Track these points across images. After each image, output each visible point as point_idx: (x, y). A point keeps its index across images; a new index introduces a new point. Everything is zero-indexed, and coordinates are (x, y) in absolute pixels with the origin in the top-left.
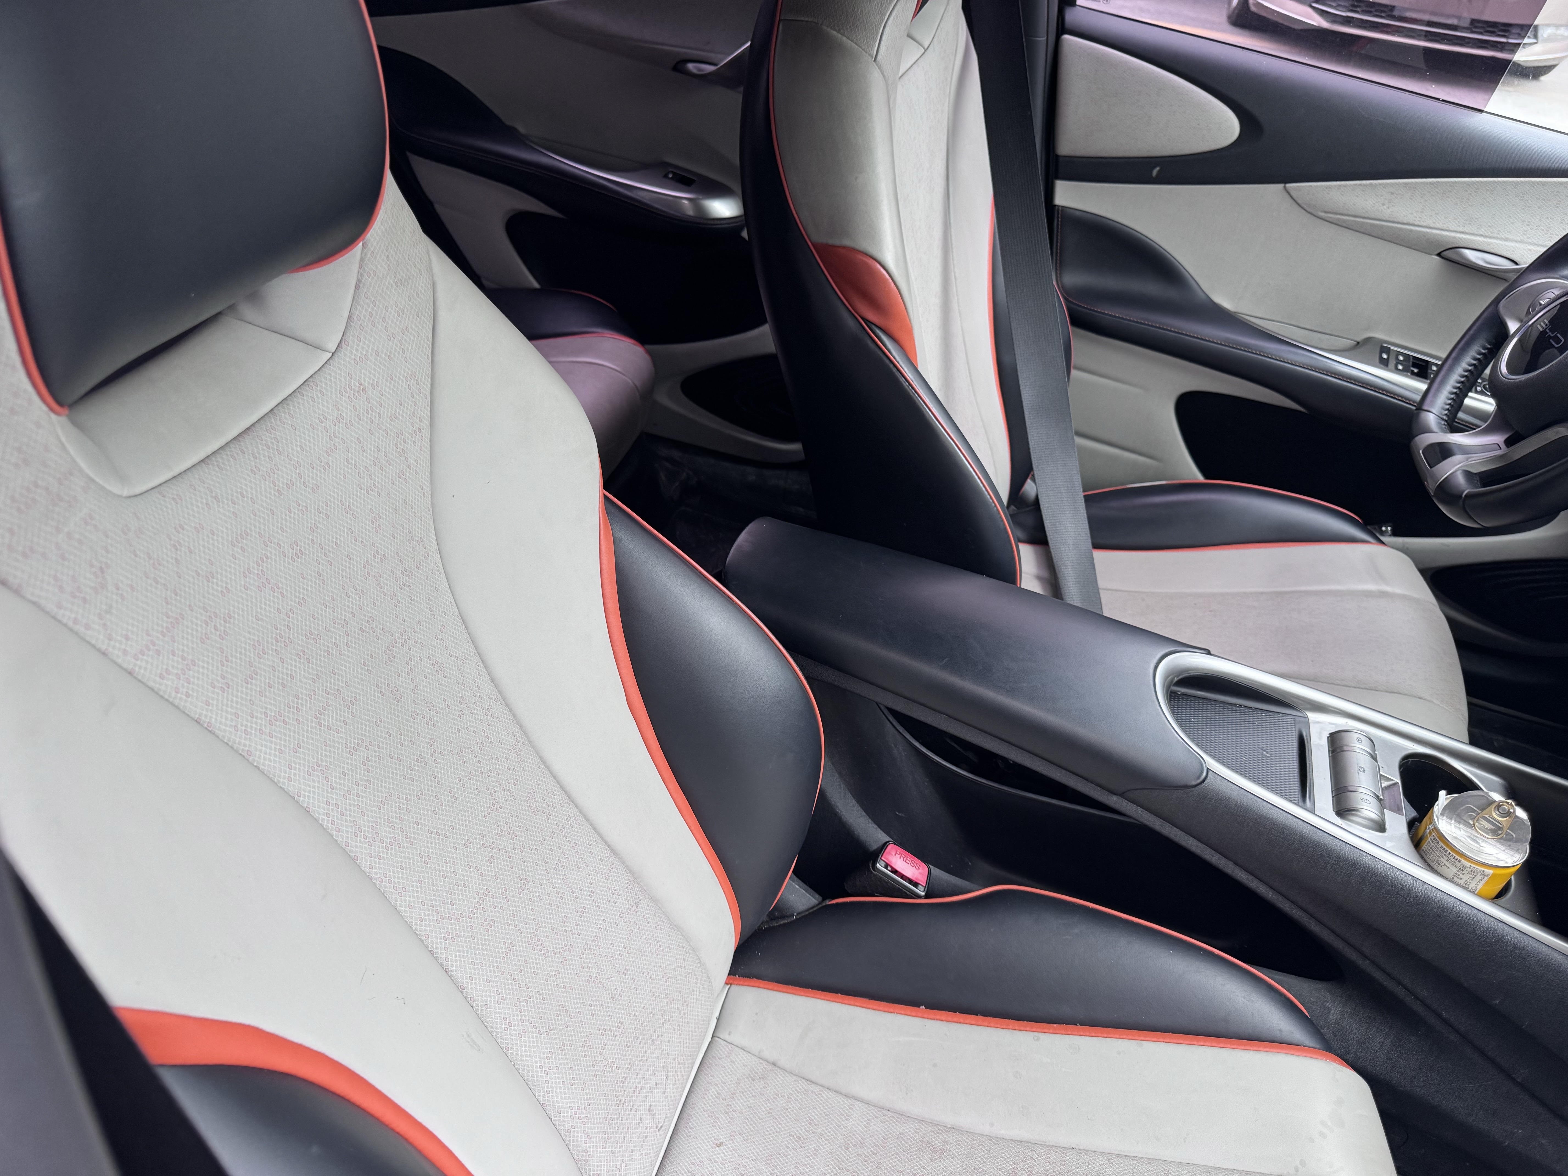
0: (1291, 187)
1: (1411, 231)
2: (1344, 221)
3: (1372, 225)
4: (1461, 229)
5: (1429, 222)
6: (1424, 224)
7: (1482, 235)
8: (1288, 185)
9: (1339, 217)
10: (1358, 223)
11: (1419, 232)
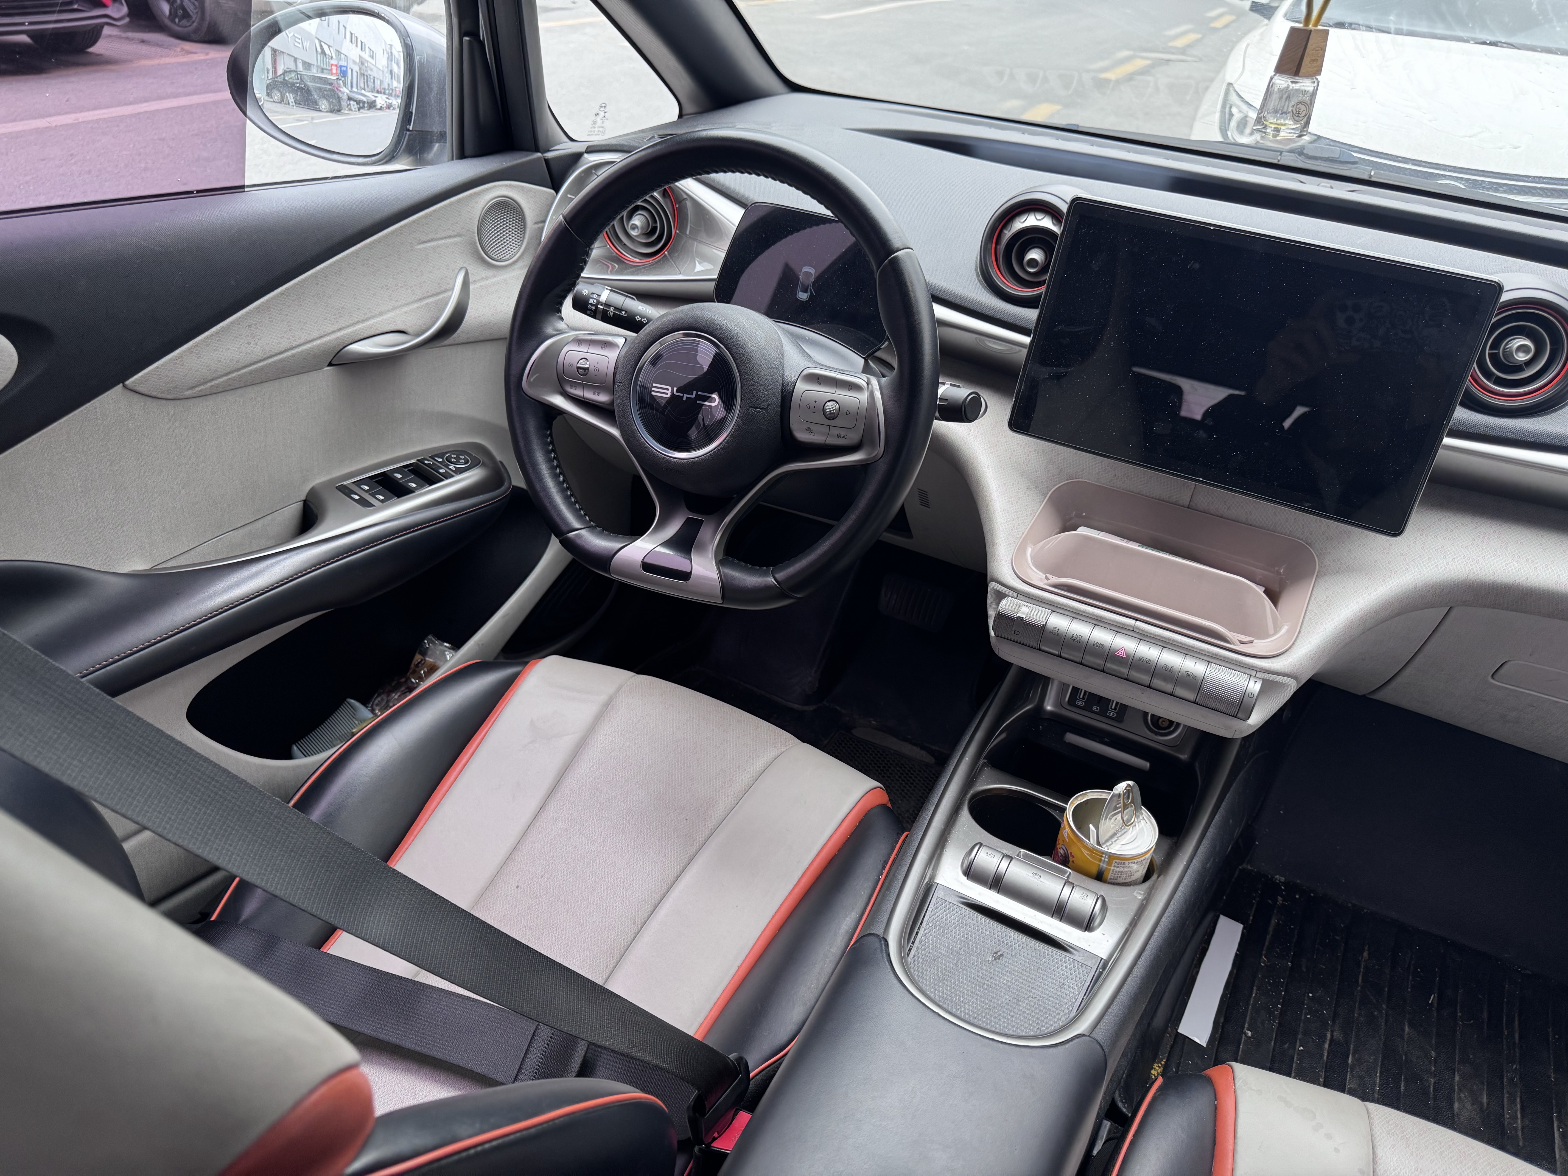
0: (133, 382)
1: (293, 356)
2: (217, 386)
3: (250, 373)
4: (336, 327)
5: (304, 337)
6: (302, 341)
7: (358, 322)
8: (127, 382)
9: (209, 384)
10: (234, 379)
11: (302, 352)
